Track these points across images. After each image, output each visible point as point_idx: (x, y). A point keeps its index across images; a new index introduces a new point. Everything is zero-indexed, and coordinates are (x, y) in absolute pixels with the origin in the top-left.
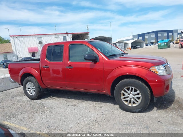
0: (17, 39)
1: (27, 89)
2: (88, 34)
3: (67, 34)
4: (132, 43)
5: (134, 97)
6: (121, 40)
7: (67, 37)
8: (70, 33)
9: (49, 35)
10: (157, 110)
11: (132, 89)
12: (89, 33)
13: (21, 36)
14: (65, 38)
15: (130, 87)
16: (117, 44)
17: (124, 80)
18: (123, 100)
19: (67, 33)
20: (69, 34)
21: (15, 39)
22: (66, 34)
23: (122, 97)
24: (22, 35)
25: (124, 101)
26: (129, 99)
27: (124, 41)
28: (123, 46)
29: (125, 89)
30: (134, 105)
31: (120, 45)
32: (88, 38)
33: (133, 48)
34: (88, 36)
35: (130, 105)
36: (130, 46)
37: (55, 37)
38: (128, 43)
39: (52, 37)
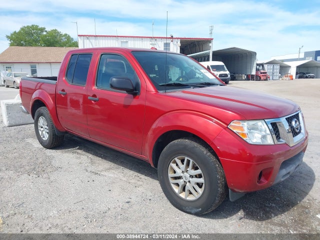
0: (88, 41)
1: (39, 128)
2: (210, 42)
3: (172, 39)
4: (298, 67)
5: (191, 179)
6: (278, 58)
7: (171, 44)
8: (178, 37)
9: (141, 38)
10: (241, 218)
11: (188, 162)
12: (212, 39)
13: (95, 36)
14: (167, 45)
15: (186, 158)
16: (266, 66)
17: (176, 141)
18: (172, 181)
19: (172, 37)
20: (175, 38)
21: (85, 41)
22: (170, 39)
23: (171, 175)
24: (97, 35)
25: (172, 185)
26: (183, 183)
27: (283, 61)
28: (278, 71)
29: (176, 159)
30: (190, 198)
31: (272, 68)
32: (209, 48)
33: (300, 77)
34: (210, 45)
35: (183, 195)
36: (293, 71)
37: (151, 43)
38: (290, 67)
39: (146, 42)
